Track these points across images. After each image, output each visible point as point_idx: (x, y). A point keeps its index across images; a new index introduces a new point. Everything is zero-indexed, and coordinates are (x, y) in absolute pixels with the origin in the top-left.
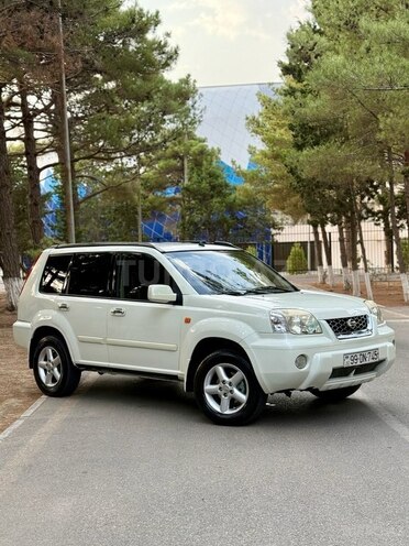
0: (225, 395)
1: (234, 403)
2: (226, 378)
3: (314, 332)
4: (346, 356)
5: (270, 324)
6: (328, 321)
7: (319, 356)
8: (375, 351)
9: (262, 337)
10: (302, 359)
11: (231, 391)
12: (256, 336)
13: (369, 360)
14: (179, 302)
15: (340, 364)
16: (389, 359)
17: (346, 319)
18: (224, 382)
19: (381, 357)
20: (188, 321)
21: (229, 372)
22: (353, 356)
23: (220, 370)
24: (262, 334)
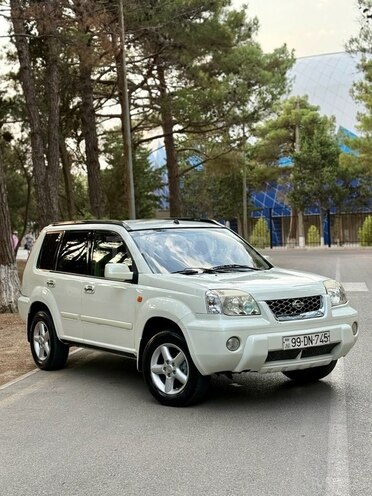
0: (169, 375)
1: (177, 383)
2: (169, 358)
3: (254, 313)
4: (286, 338)
5: (205, 305)
6: (268, 302)
7: (253, 338)
8: (326, 334)
9: (197, 318)
10: (234, 342)
11: (174, 372)
12: (193, 316)
13: (317, 343)
14: (135, 280)
15: (278, 346)
16: (343, 343)
17: (291, 300)
18: (168, 361)
19: (333, 339)
20: (140, 300)
21: (173, 353)
22: (296, 339)
23: (166, 350)
24: (198, 315)
